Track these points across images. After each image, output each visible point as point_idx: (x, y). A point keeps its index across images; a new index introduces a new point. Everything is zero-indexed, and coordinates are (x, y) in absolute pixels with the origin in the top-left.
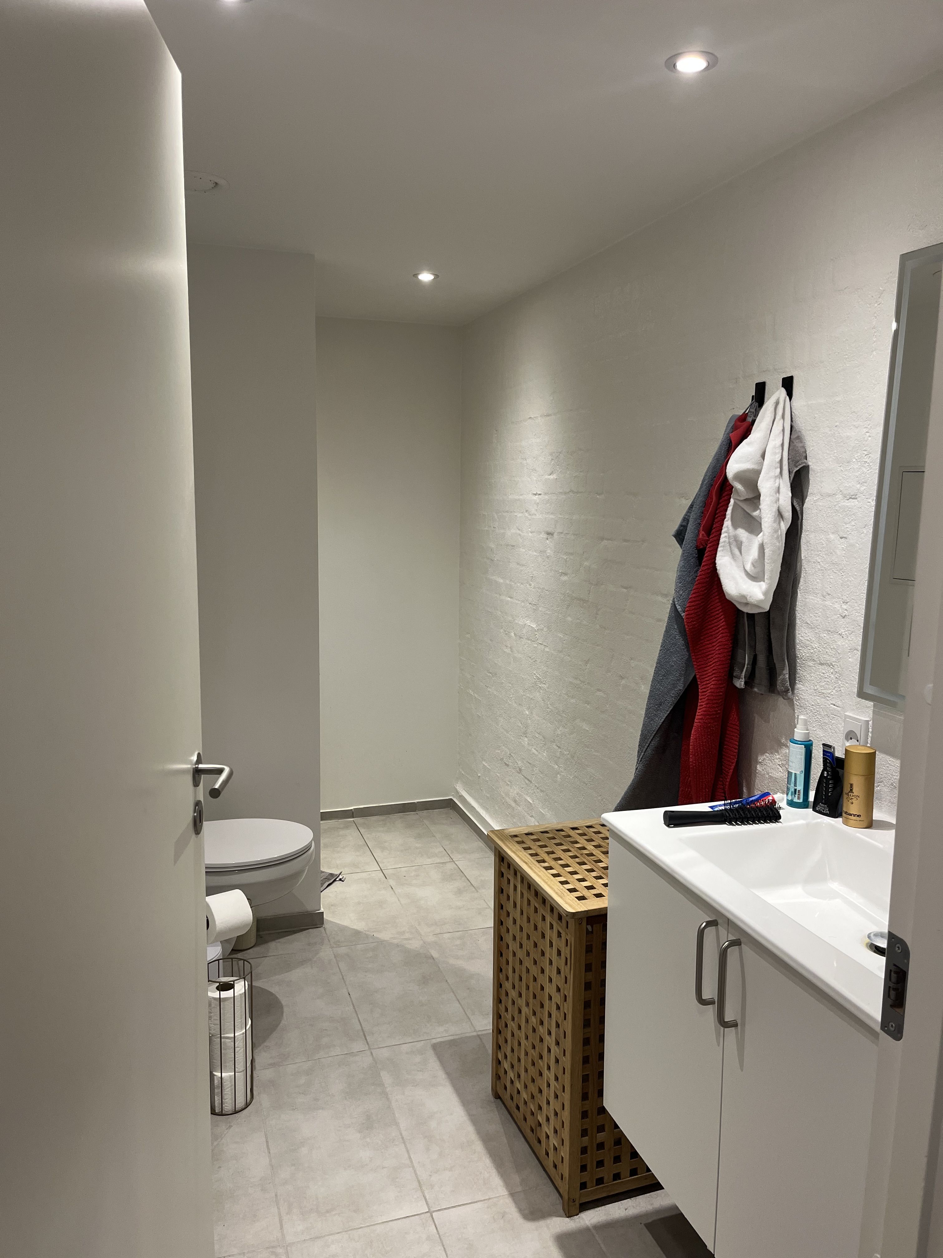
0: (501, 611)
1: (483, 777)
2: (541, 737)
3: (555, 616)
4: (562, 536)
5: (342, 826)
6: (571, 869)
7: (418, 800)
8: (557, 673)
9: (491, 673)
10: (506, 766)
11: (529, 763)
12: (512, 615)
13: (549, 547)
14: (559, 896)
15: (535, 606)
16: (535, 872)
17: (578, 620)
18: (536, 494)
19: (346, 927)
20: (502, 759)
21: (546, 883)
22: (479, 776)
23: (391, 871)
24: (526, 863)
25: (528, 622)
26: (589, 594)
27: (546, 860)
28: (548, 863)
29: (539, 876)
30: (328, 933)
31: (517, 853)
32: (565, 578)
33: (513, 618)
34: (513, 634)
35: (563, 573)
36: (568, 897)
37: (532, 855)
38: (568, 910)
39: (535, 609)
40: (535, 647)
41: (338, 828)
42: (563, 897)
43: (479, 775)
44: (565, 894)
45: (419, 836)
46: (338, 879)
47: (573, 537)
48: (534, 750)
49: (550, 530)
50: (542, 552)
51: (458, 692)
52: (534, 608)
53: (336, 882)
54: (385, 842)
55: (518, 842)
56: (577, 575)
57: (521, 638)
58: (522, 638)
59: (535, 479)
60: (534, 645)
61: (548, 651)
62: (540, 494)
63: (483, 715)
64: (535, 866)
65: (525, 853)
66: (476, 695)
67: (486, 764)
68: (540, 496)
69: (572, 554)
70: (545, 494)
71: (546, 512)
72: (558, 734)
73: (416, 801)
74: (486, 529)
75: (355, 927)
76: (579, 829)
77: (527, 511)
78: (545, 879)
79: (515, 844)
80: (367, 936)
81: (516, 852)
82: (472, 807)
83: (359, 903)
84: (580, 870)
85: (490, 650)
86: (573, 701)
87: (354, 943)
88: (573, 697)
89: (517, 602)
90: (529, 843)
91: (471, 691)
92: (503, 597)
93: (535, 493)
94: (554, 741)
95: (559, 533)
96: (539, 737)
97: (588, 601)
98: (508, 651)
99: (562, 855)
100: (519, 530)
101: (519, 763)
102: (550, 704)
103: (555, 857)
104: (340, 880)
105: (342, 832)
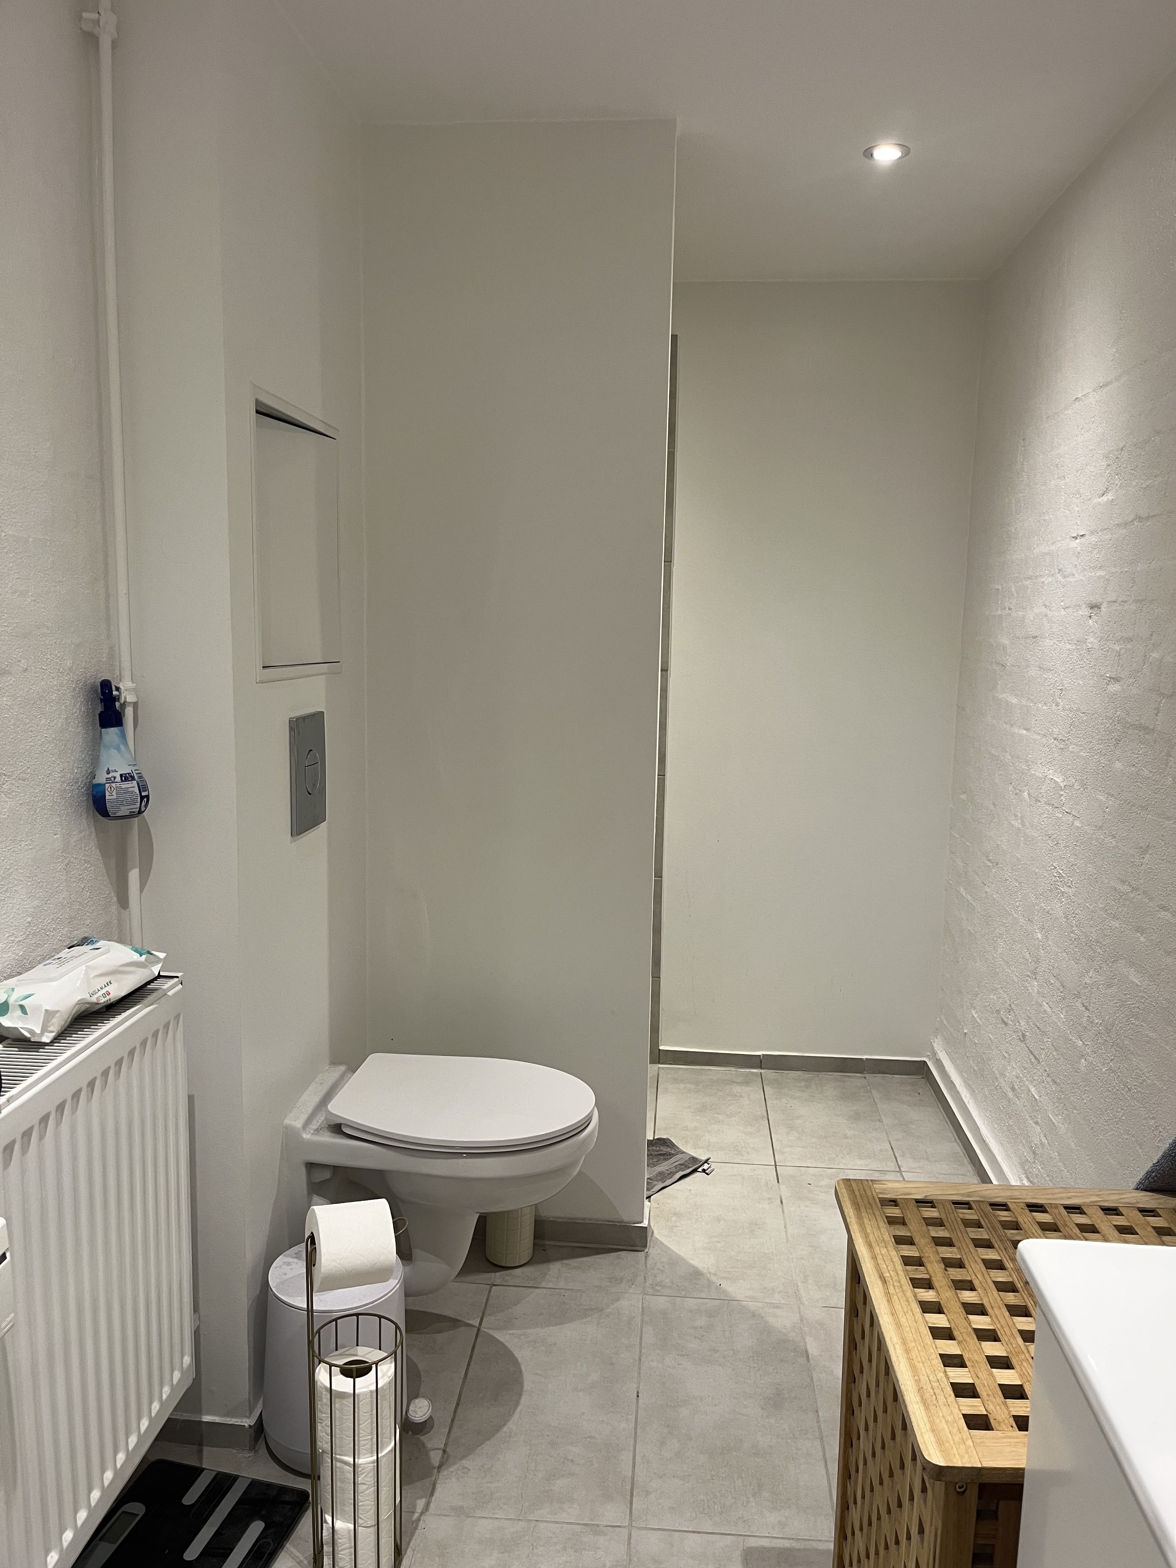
0: (1011, 755)
1: (971, 1037)
2: (1058, 985)
3: (1094, 760)
4: (1115, 607)
5: (740, 1080)
6: (985, 1323)
7: (868, 1055)
8: (1091, 868)
9: (990, 861)
10: (1003, 1026)
11: (1038, 1028)
12: (1026, 761)
13: (1092, 632)
14: (924, 1401)
15: (1064, 743)
16: (893, 1314)
17: (1133, 769)
18: (1075, 538)
19: (683, 1259)
20: (998, 1011)
21: (907, 1351)
22: (966, 1033)
23: (791, 1171)
24: (884, 1281)
25: (1051, 774)
26: (1156, 715)
27: (936, 1284)
28: (937, 1292)
29: (899, 1326)
30: (648, 1266)
31: (877, 1249)
32: (1115, 688)
33: (1028, 766)
34: (1026, 794)
35: (1113, 678)
36: (944, 1409)
37: (907, 1261)
38: (929, 1454)
39: (1062, 749)
40: (1058, 818)
41: (733, 1082)
42: (932, 1408)
43: (965, 1031)
44: (941, 1399)
45: (856, 1117)
46: (700, 1170)
47: (1134, 607)
48: (1046, 1005)
49: (1093, 599)
50: (1082, 641)
51: (946, 890)
52: (1062, 746)
53: (696, 1174)
54: (798, 1118)
55: (892, 1221)
56: (1138, 679)
57: (1037, 801)
58: (1040, 801)
59: (1077, 509)
60: (1057, 815)
61: (1078, 827)
62: (1082, 536)
63: (976, 932)
64: (900, 1295)
65: (894, 1253)
66: (969, 897)
67: (976, 1016)
68: (1083, 539)
69: (1130, 640)
70: (1092, 533)
71: (1091, 567)
72: (1085, 984)
73: (864, 1057)
74: (999, 612)
75: (696, 1263)
76: (1045, 1211)
77: (1060, 570)
78: (909, 1336)
79: (882, 1224)
80: (710, 1283)
81: (874, 1245)
82: (952, 1082)
83: (718, 1219)
84: (1006, 1329)
85: (992, 821)
86: (1115, 924)
87: (684, 1293)
88: (1115, 917)
89: (1035, 736)
90: (915, 1228)
91: (962, 889)
92: (1016, 730)
93: (1075, 535)
94: (1078, 996)
95: (1109, 602)
96: (1055, 982)
97: (1153, 729)
98: (1017, 824)
99: (979, 1276)
100: (1046, 607)
101: (1023, 1023)
102: (1077, 926)
103: (959, 1278)
104: (704, 1171)
105: (737, 1089)
